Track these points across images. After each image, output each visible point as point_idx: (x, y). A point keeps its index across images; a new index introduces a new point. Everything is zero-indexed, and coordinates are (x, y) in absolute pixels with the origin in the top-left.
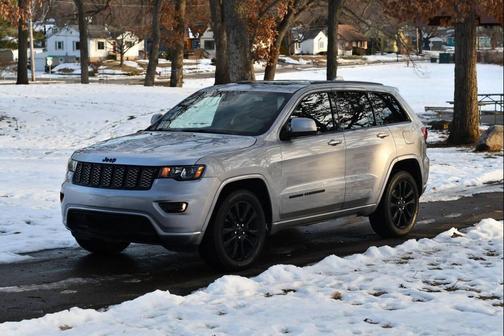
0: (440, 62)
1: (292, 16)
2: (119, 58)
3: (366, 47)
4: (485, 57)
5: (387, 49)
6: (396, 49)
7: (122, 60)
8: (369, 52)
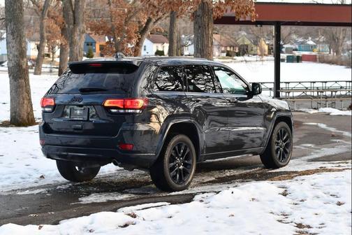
0: (287, 62)
1: (151, 24)
2: (51, 56)
3: (237, 51)
4: (319, 58)
5: (253, 52)
6: (259, 52)
7: (53, 58)
8: (238, 55)
